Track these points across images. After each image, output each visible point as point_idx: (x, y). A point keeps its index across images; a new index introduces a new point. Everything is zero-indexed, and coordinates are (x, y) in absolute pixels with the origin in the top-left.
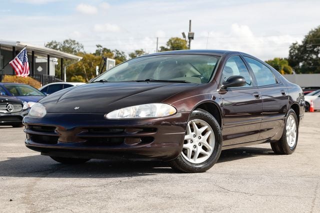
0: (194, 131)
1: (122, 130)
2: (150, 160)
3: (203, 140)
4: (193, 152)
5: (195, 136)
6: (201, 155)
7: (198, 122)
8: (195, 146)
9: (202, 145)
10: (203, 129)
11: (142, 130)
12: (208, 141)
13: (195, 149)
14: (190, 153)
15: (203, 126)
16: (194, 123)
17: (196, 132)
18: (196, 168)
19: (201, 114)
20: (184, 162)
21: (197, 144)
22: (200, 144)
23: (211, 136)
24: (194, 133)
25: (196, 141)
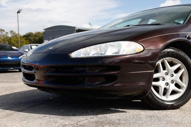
0: (166, 69)
1: (83, 69)
2: (116, 98)
3: (176, 78)
4: (165, 89)
5: (167, 74)
6: (174, 92)
7: (170, 60)
8: (167, 84)
9: (175, 83)
10: (175, 67)
11: (106, 68)
12: (181, 78)
13: (168, 87)
14: (162, 91)
15: (176, 64)
16: (166, 61)
17: (168, 70)
18: (168, 105)
19: (173, 52)
20: (155, 99)
21: (169, 82)
22: (172, 82)
23: (184, 73)
24: (166, 71)
25: (168, 79)
